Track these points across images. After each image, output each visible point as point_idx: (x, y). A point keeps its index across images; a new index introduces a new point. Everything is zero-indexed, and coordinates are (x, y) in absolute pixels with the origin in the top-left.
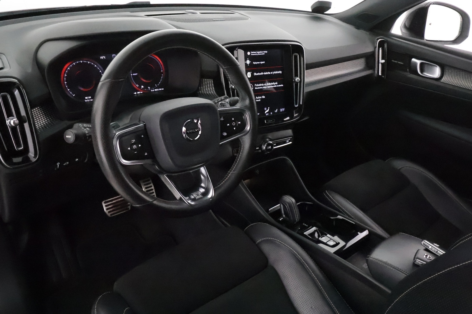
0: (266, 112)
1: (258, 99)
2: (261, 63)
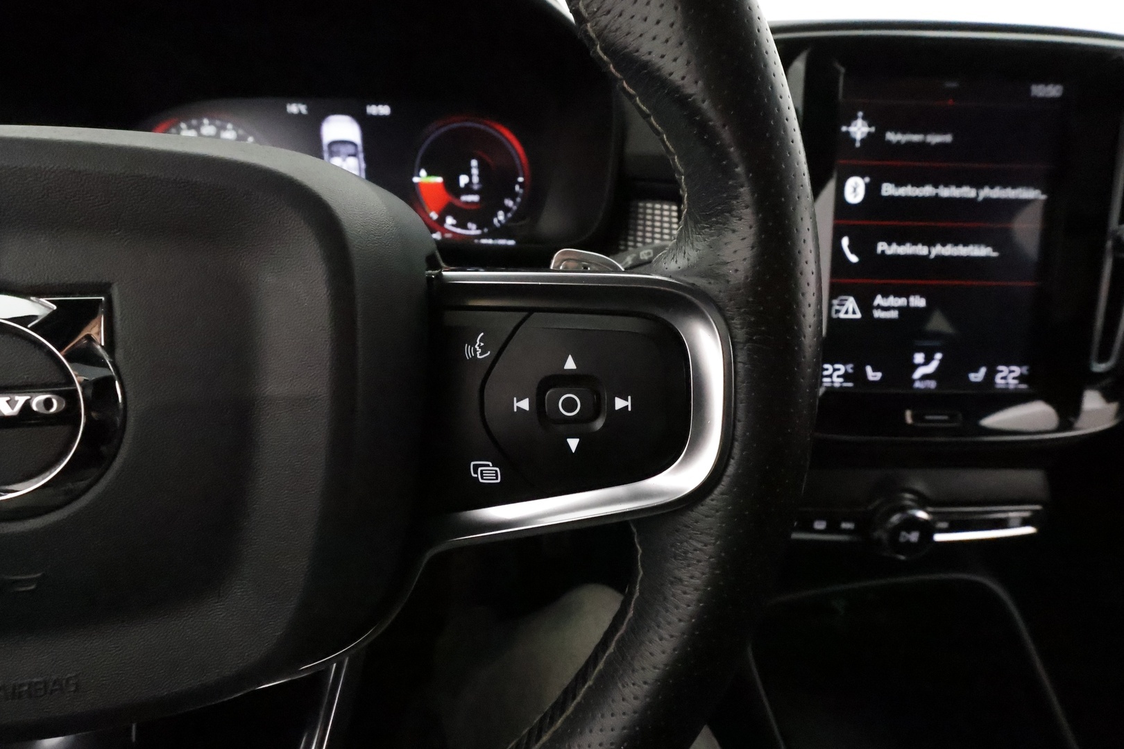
0: (922, 371)
1: (888, 306)
2: (929, 138)
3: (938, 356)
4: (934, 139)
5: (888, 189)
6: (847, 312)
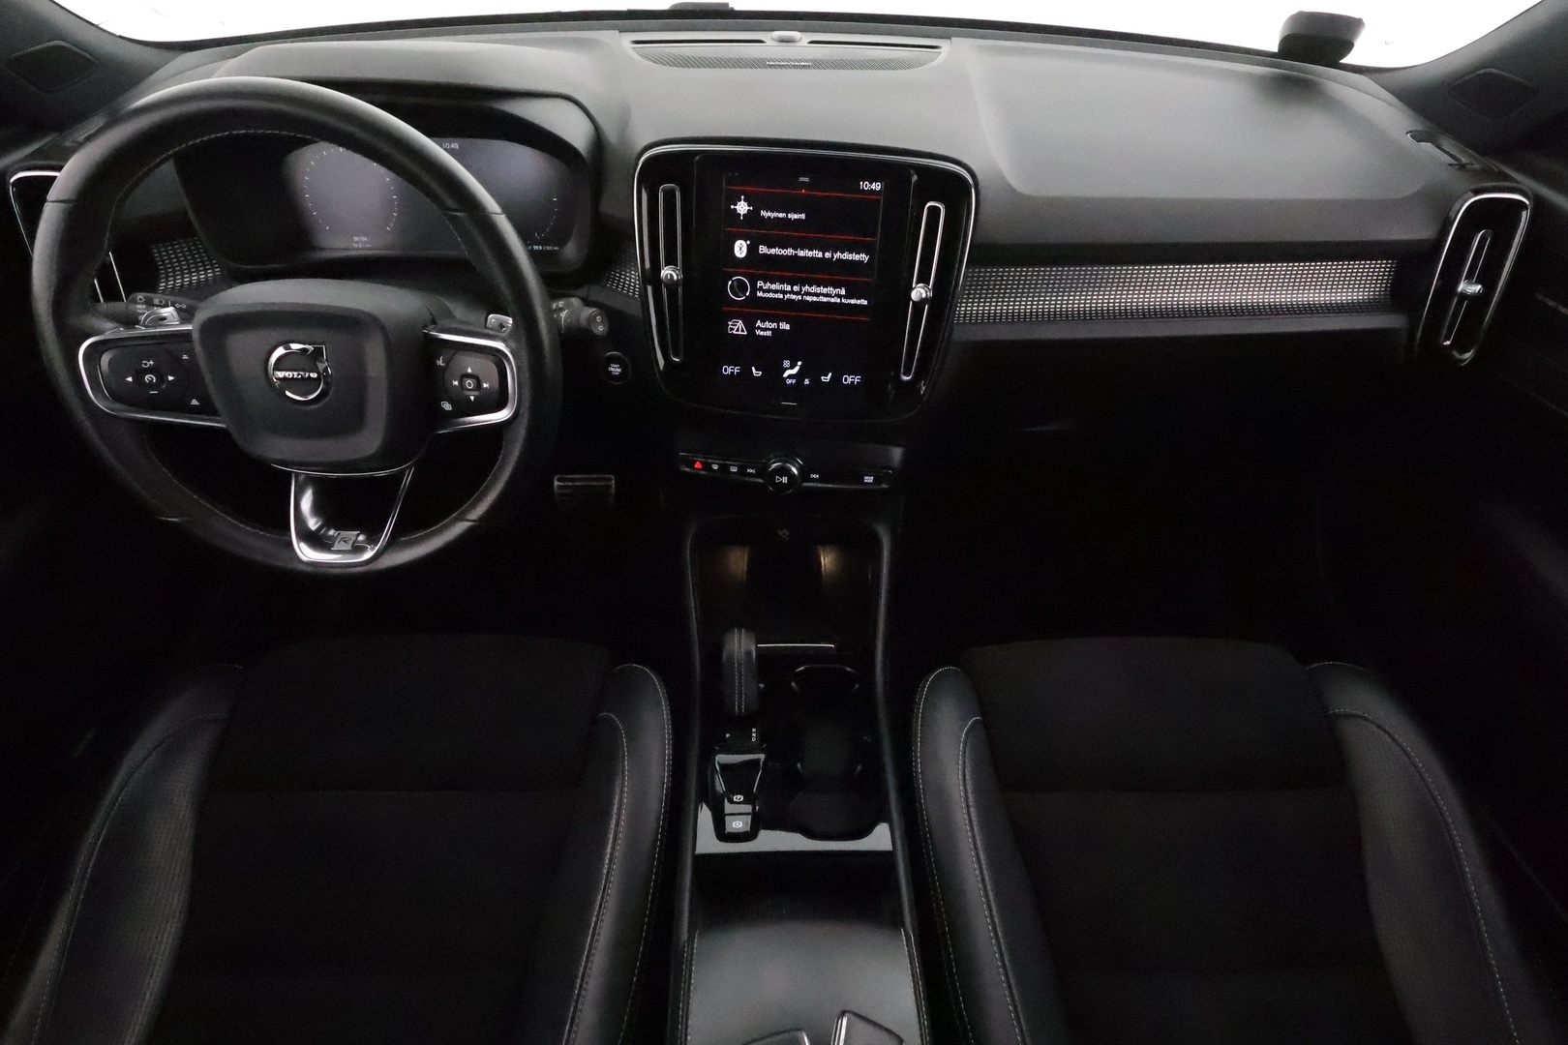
0: (788, 372)
1: (765, 328)
2: (789, 216)
3: (799, 363)
4: (793, 216)
5: (763, 249)
6: (738, 330)
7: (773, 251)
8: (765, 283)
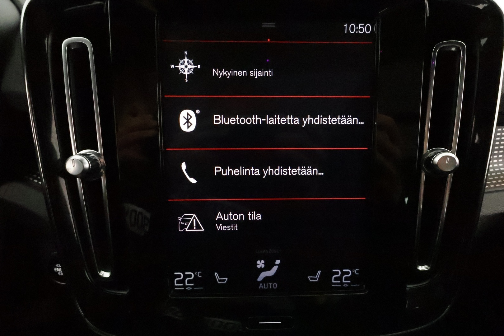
0: (264, 275)
1: (228, 221)
2: (252, 73)
3: (278, 262)
4: (257, 74)
7: (232, 121)
8: (225, 168)
